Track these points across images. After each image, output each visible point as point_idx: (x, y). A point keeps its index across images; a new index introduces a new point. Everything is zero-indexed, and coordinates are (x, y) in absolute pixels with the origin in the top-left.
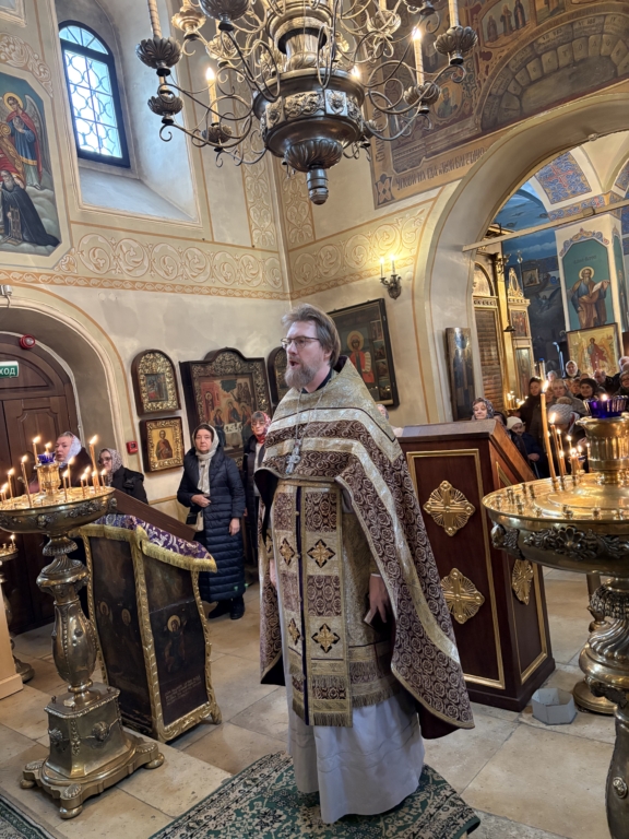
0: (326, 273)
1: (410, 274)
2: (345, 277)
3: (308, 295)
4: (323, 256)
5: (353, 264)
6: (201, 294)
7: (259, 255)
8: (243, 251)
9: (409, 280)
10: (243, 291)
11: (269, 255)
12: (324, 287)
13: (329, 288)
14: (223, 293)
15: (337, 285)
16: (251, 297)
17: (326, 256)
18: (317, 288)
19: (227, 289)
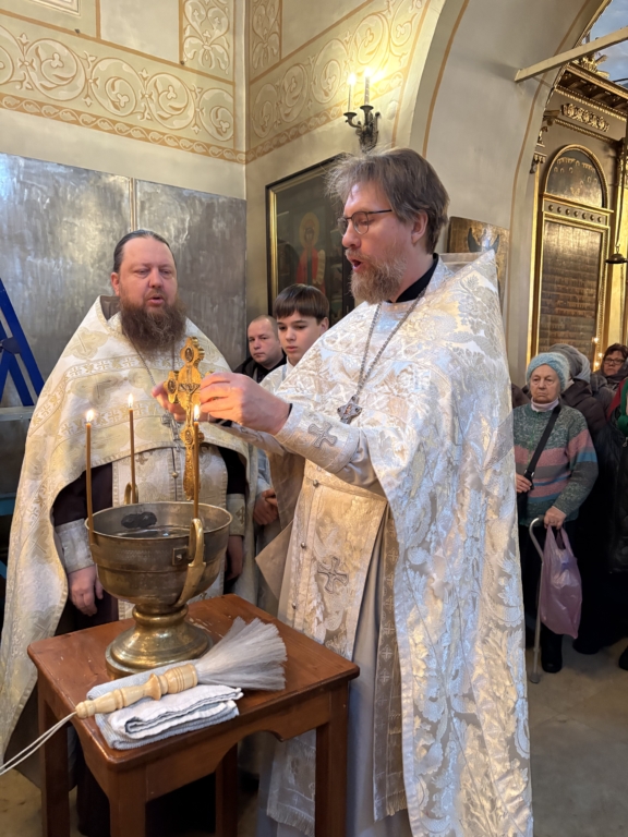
0: (287, 115)
1: (392, 106)
2: (309, 120)
3: (264, 153)
4: (286, 86)
5: (320, 97)
6: (58, 119)
7: (193, 81)
8: (160, 67)
9: (391, 117)
10: (148, 131)
11: (215, 83)
12: (283, 139)
13: (288, 141)
14: (106, 126)
15: (298, 135)
16: (164, 144)
17: (290, 85)
18: (275, 142)
19: (114, 122)
